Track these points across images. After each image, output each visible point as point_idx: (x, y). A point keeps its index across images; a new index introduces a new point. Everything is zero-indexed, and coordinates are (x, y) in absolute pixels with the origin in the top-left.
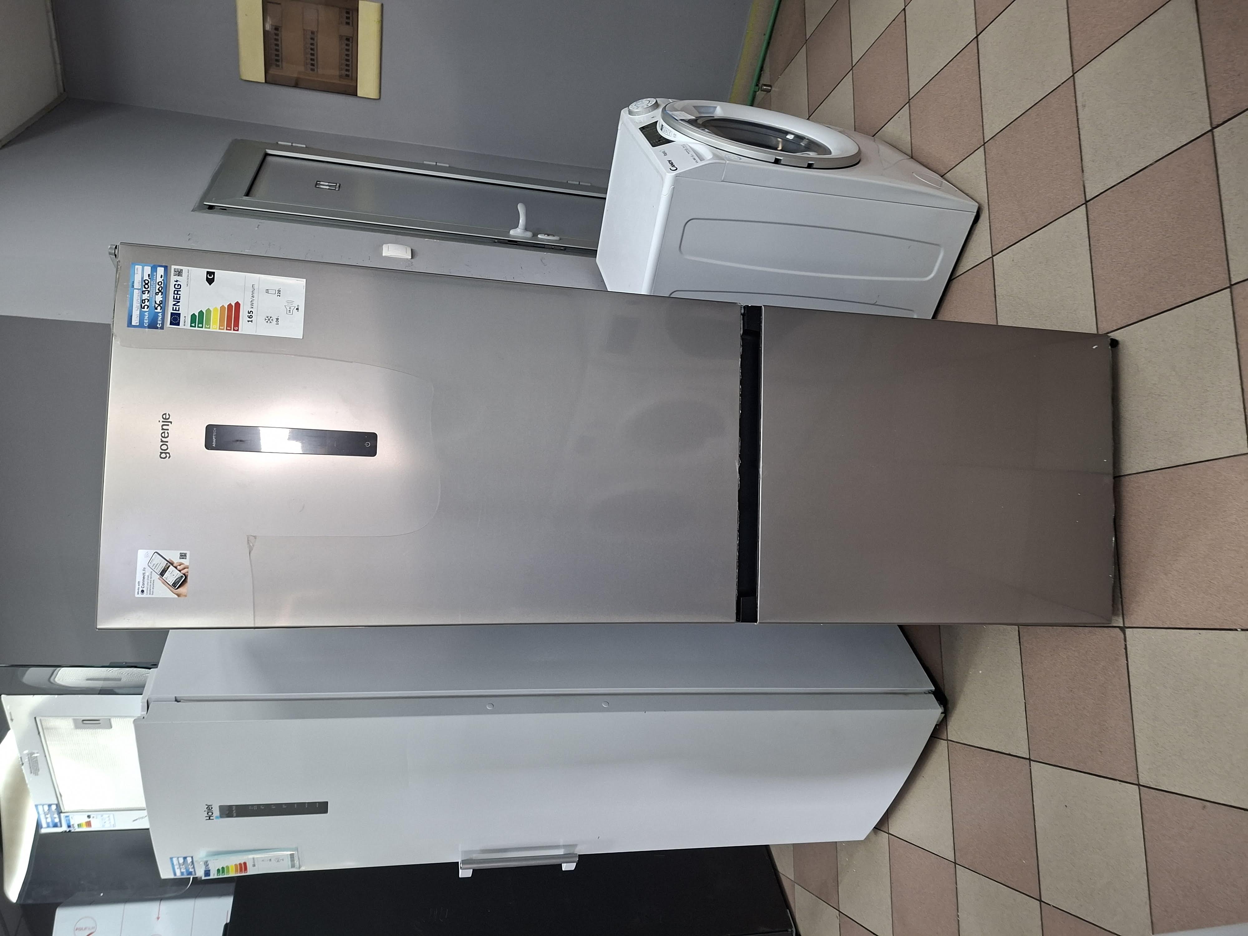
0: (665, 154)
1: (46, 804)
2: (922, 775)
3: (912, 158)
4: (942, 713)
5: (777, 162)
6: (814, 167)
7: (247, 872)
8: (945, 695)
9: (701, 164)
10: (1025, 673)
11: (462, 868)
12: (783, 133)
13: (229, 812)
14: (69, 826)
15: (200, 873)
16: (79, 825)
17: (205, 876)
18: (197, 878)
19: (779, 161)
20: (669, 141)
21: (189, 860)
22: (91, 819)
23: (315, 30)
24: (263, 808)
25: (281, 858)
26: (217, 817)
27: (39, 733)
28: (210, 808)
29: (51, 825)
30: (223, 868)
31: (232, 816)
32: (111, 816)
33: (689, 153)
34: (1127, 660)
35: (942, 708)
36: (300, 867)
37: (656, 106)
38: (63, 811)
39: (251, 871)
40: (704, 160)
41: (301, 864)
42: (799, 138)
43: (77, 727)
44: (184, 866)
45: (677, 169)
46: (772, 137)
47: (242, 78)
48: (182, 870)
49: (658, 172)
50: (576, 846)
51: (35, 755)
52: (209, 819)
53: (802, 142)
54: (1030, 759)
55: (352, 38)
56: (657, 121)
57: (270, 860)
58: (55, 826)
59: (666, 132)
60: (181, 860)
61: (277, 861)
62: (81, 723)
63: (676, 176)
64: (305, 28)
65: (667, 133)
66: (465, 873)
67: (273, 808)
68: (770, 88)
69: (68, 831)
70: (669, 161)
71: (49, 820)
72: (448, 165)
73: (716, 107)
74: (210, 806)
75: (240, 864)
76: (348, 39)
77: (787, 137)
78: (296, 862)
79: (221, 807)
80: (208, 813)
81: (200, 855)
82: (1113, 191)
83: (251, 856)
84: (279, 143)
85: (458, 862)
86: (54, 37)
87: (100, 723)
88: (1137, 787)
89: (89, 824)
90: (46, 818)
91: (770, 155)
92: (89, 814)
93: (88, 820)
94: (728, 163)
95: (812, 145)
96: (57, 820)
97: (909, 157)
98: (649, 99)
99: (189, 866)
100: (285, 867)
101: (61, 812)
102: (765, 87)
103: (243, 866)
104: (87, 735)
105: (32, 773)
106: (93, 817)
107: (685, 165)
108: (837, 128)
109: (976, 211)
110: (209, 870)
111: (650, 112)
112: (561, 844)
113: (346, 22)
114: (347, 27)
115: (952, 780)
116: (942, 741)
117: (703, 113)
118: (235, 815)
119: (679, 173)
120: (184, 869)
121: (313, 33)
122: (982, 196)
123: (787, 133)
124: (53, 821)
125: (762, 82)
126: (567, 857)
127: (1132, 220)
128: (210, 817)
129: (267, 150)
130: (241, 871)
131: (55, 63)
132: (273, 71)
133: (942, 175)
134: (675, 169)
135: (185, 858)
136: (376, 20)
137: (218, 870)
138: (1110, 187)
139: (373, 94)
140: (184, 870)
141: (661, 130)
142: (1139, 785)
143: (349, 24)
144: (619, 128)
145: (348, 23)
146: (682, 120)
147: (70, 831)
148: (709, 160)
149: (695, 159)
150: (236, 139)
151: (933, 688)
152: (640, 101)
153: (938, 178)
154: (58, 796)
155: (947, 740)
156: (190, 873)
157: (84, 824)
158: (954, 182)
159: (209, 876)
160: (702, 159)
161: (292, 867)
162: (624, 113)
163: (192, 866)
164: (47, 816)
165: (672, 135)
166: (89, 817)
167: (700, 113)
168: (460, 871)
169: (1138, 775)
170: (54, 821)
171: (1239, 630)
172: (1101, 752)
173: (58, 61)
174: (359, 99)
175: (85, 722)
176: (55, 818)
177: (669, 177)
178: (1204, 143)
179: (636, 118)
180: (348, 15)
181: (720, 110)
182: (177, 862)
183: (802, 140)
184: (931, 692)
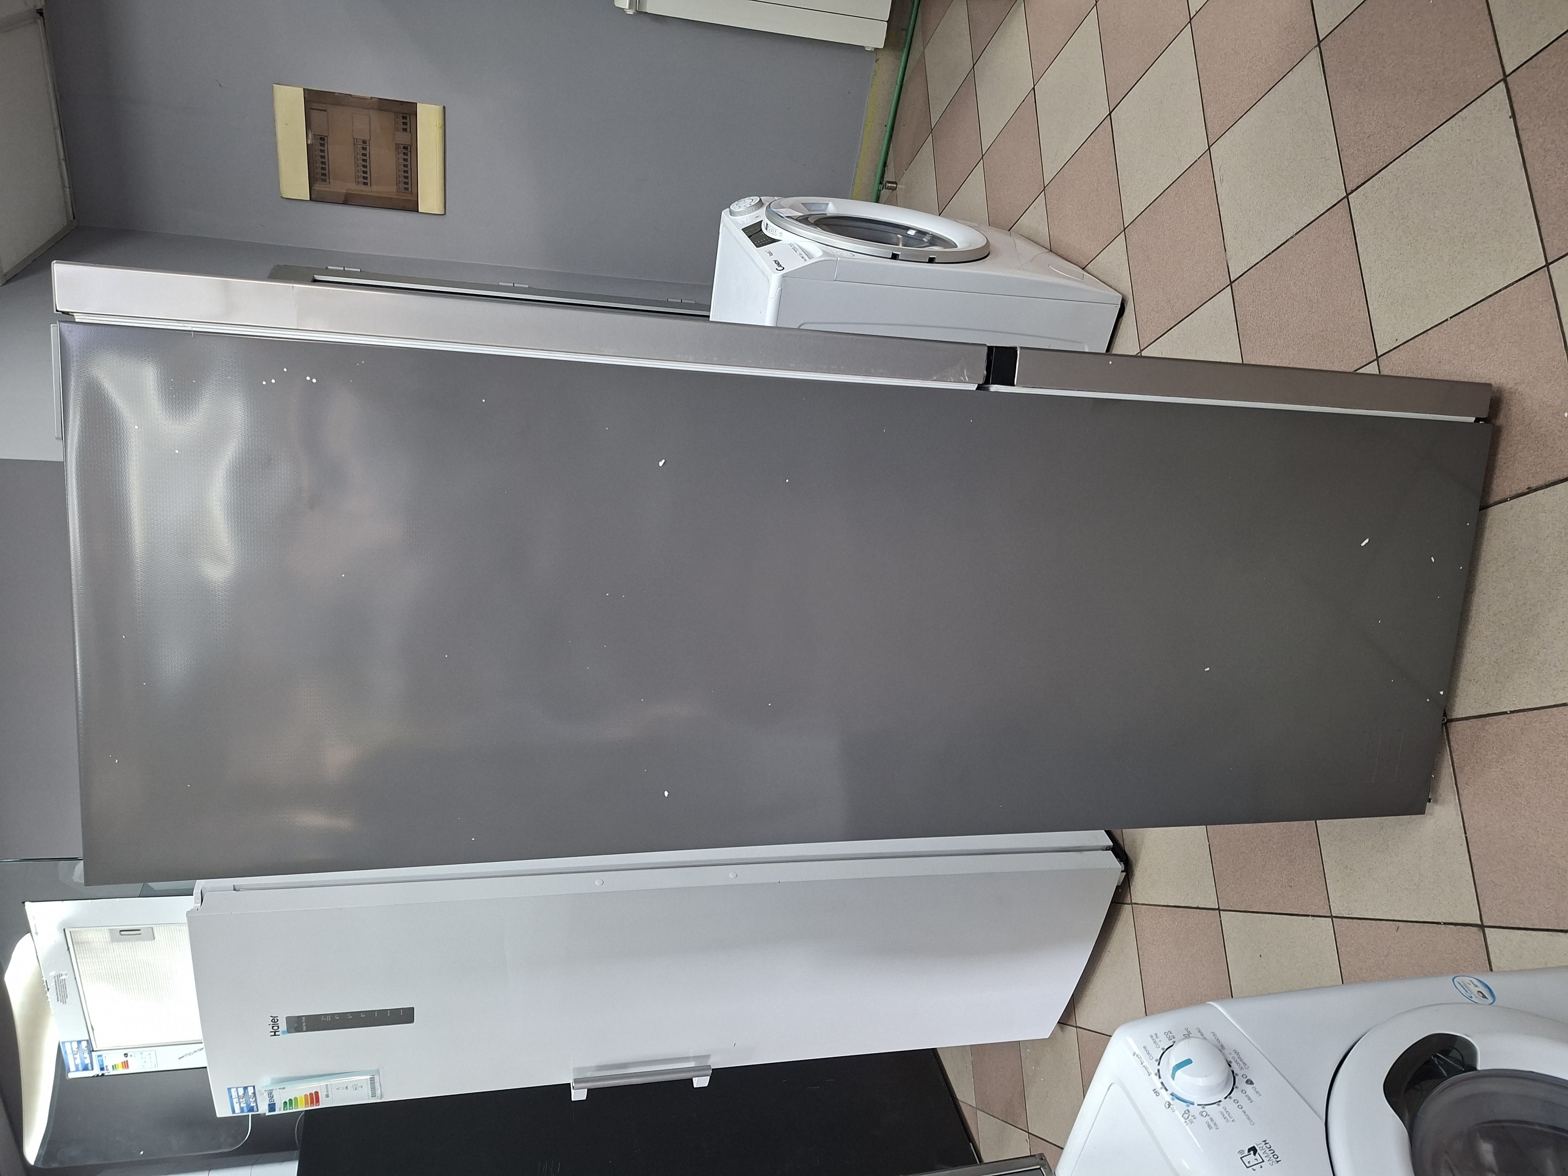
0: (771, 254)
1: (75, 1041)
2: (1108, 950)
3: (1051, 251)
4: (1122, 872)
5: (895, 257)
6: (936, 261)
7: (319, 1105)
8: (1125, 851)
9: (809, 262)
11: (574, 1088)
12: (903, 229)
13: (297, 1024)
14: (102, 1069)
15: (263, 1109)
16: (114, 1067)
17: (270, 1111)
18: (259, 1114)
19: (897, 256)
20: (774, 241)
21: (250, 1091)
22: (128, 1058)
23: (367, 138)
24: (338, 1018)
25: (359, 1085)
26: (283, 1032)
27: (69, 949)
28: (276, 1021)
29: (80, 1068)
30: (290, 1100)
31: (301, 1031)
32: (153, 1054)
33: (796, 252)
35: (1123, 865)
36: (381, 1097)
37: (760, 204)
38: (95, 1050)
39: (324, 1104)
40: (813, 258)
41: (383, 1092)
42: (921, 233)
43: (113, 940)
44: (244, 1099)
45: (784, 268)
46: (892, 234)
47: (283, 196)
48: (242, 1105)
49: (763, 273)
50: (708, 1056)
51: (63, 977)
52: (275, 1035)
53: (924, 237)
54: (1219, 910)
55: (411, 146)
56: (762, 221)
57: (347, 1087)
58: (86, 1069)
59: (772, 230)
60: (241, 1092)
61: (355, 1088)
62: (119, 934)
63: (784, 276)
64: (355, 137)
65: (772, 233)
66: (578, 1095)
67: (350, 1017)
68: (895, 185)
69: (100, 1074)
70: (775, 261)
71: (78, 1061)
72: (527, 286)
73: (828, 204)
74: (276, 1018)
75: (311, 1094)
76: (405, 148)
77: (908, 233)
78: (378, 1092)
79: (289, 1019)
80: (273, 1027)
81: (263, 1083)
82: (1256, 269)
83: (323, 1083)
84: (329, 267)
85: (570, 1084)
86: (62, 157)
87: (141, 934)
88: (1329, 920)
89: (126, 1065)
90: (75, 1059)
91: (888, 250)
92: (126, 1051)
93: (125, 1059)
94: (840, 261)
95: (935, 240)
96: (88, 1061)
97: (1048, 251)
98: (752, 198)
99: (251, 1100)
100: (363, 1097)
101: (93, 1051)
102: (889, 185)
103: (315, 1097)
104: (125, 950)
105: (59, 1002)
106: (131, 1056)
107: (793, 264)
108: (967, 222)
109: (1120, 303)
110: (275, 1104)
111: (754, 212)
112: (691, 1055)
113: (403, 129)
114: (404, 133)
115: (1140, 950)
116: (1126, 905)
117: (814, 211)
118: (305, 1028)
119: (787, 273)
120: (243, 1104)
121: (364, 142)
122: (1126, 287)
123: (908, 228)
124: (82, 1062)
125: (885, 180)
126: (699, 1071)
127: (1277, 298)
128: (275, 1032)
129: (315, 276)
130: (312, 1103)
131: (64, 186)
132: (318, 187)
133: (1084, 266)
134: (782, 268)
135: (245, 1088)
136: (438, 126)
137: (285, 1103)
138: (1253, 265)
139: (437, 209)
140: (245, 1105)
141: (766, 229)
142: (1331, 917)
143: (407, 131)
144: (720, 231)
145: (405, 130)
146: (787, 217)
147: (103, 1075)
148: (820, 257)
149: (803, 257)
150: (278, 265)
151: (1111, 844)
152: (742, 200)
153: (1079, 270)
154: (90, 1029)
155: (1132, 904)
156: (251, 1109)
157: (120, 1065)
158: (1095, 273)
159: (274, 1110)
160: (810, 256)
161: (372, 1096)
162: (725, 214)
163: (254, 1099)
164: (75, 1056)
165: (779, 234)
166: (126, 1055)
167: (809, 210)
168: (573, 1091)
169: (1330, 906)
170: (84, 1062)
172: (1291, 886)
173: (67, 185)
174: (420, 215)
175: (122, 933)
176: (86, 1058)
177: (775, 278)
178: (1341, 209)
179: (738, 218)
180: (405, 121)
181: (833, 207)
182: (236, 1094)
183: (924, 236)
184: (1107, 848)
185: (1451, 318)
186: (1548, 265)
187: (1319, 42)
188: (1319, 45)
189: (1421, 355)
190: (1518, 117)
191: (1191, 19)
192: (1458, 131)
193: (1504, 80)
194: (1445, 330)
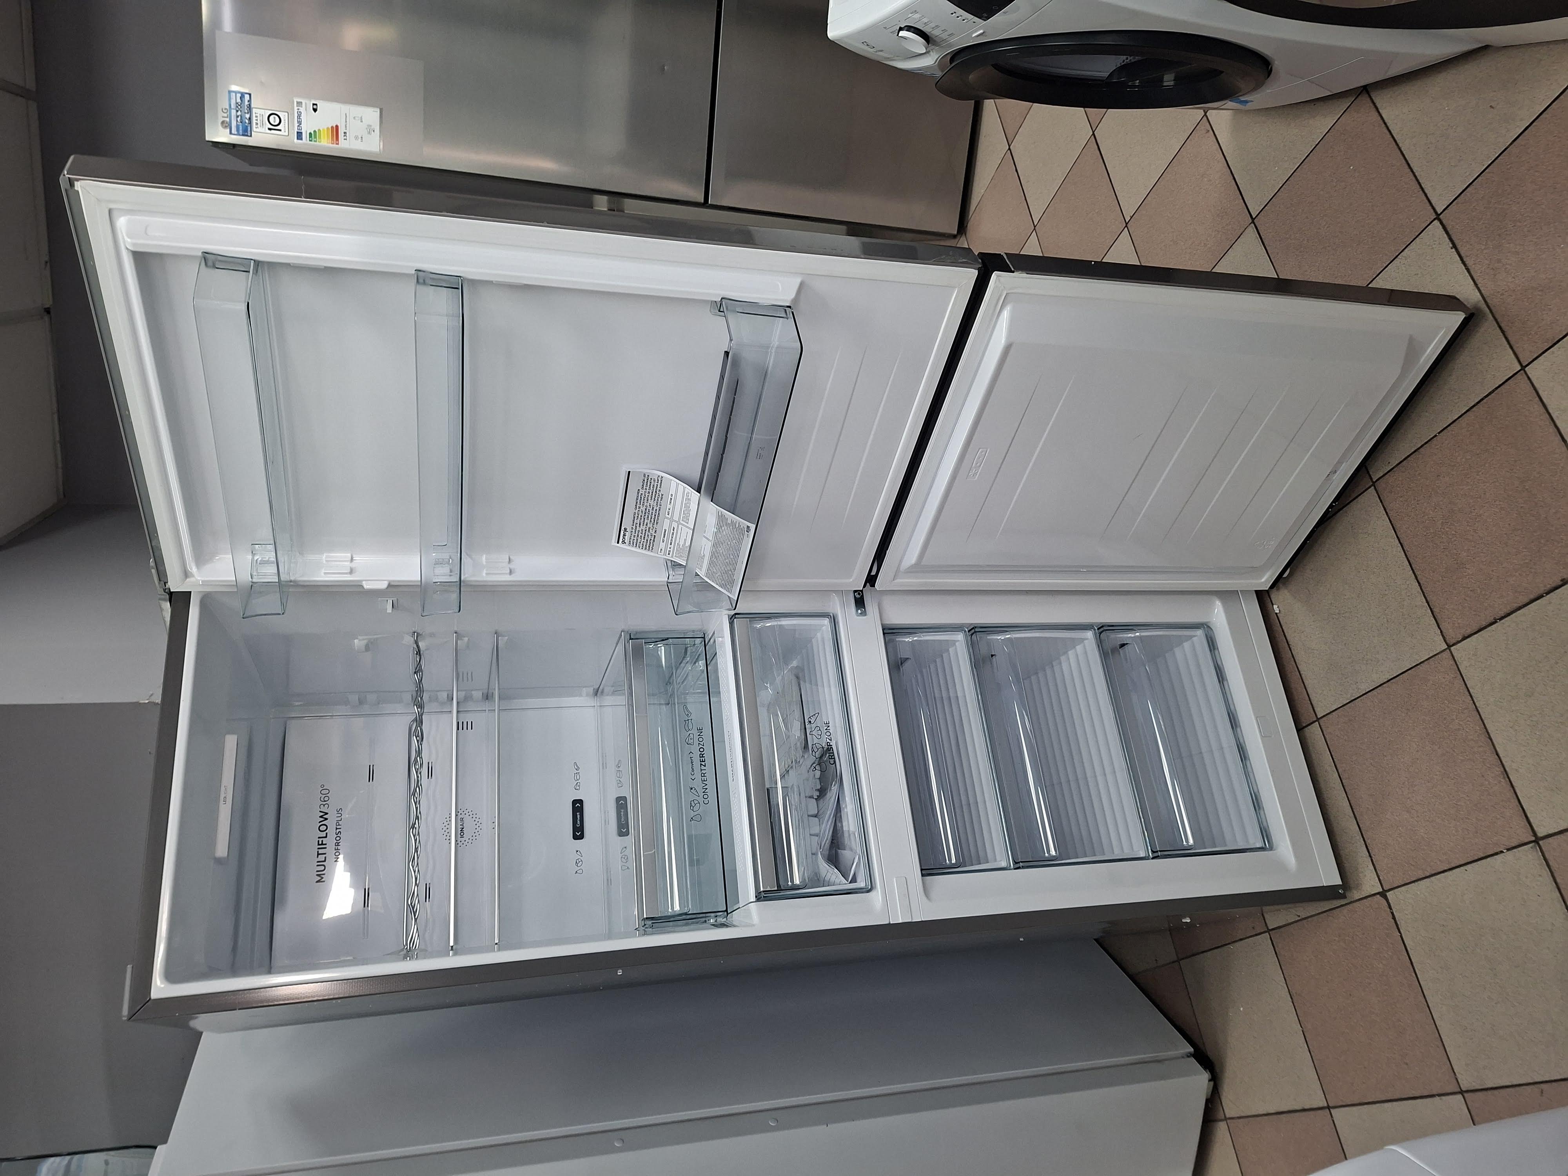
4: (1210, 1081)
8: (1208, 1056)
10: (1293, 992)
34: (1400, 932)
35: (1209, 1073)
54: (1329, 1107)
88: (1460, 1097)
116: (1219, 1122)
142: (1462, 1092)
151: (1192, 1050)
155: (1226, 1119)
169: (1457, 1079)
171: (1505, 851)
184: (1189, 1055)
185: (1439, 433)
186: (1523, 368)
187: (1253, 219)
188: (1253, 222)
189: (1417, 473)
190: (1459, 247)
191: (1127, 224)
192: (1404, 268)
193: (1438, 217)
194: (1436, 445)
